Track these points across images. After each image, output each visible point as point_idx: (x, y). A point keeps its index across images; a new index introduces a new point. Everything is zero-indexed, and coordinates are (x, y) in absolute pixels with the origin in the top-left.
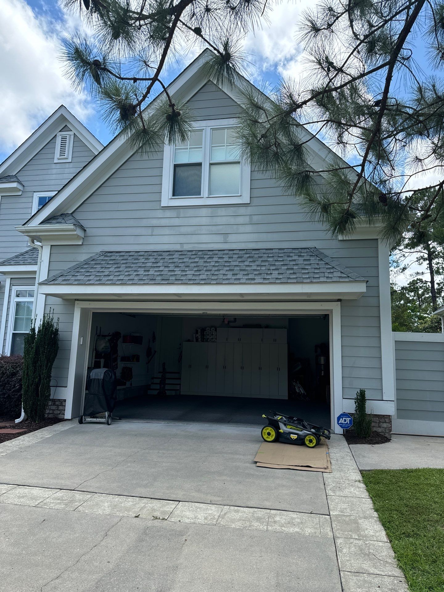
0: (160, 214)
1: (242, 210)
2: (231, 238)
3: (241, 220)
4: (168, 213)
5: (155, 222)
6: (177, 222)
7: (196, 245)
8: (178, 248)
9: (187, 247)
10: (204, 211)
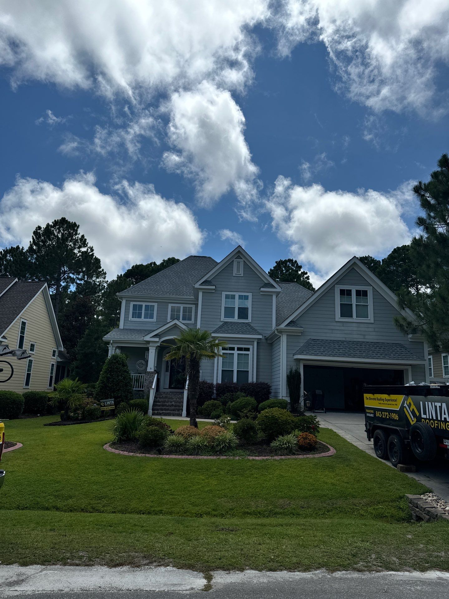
0: (335, 324)
1: (371, 326)
2: (367, 337)
3: (370, 329)
4: (339, 324)
5: (333, 328)
6: (343, 328)
7: (352, 339)
8: (344, 339)
9: (348, 339)
10: (354, 325)
